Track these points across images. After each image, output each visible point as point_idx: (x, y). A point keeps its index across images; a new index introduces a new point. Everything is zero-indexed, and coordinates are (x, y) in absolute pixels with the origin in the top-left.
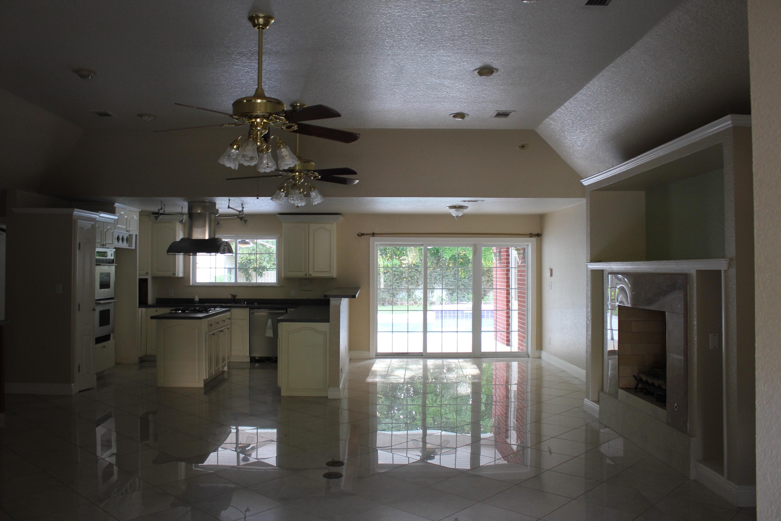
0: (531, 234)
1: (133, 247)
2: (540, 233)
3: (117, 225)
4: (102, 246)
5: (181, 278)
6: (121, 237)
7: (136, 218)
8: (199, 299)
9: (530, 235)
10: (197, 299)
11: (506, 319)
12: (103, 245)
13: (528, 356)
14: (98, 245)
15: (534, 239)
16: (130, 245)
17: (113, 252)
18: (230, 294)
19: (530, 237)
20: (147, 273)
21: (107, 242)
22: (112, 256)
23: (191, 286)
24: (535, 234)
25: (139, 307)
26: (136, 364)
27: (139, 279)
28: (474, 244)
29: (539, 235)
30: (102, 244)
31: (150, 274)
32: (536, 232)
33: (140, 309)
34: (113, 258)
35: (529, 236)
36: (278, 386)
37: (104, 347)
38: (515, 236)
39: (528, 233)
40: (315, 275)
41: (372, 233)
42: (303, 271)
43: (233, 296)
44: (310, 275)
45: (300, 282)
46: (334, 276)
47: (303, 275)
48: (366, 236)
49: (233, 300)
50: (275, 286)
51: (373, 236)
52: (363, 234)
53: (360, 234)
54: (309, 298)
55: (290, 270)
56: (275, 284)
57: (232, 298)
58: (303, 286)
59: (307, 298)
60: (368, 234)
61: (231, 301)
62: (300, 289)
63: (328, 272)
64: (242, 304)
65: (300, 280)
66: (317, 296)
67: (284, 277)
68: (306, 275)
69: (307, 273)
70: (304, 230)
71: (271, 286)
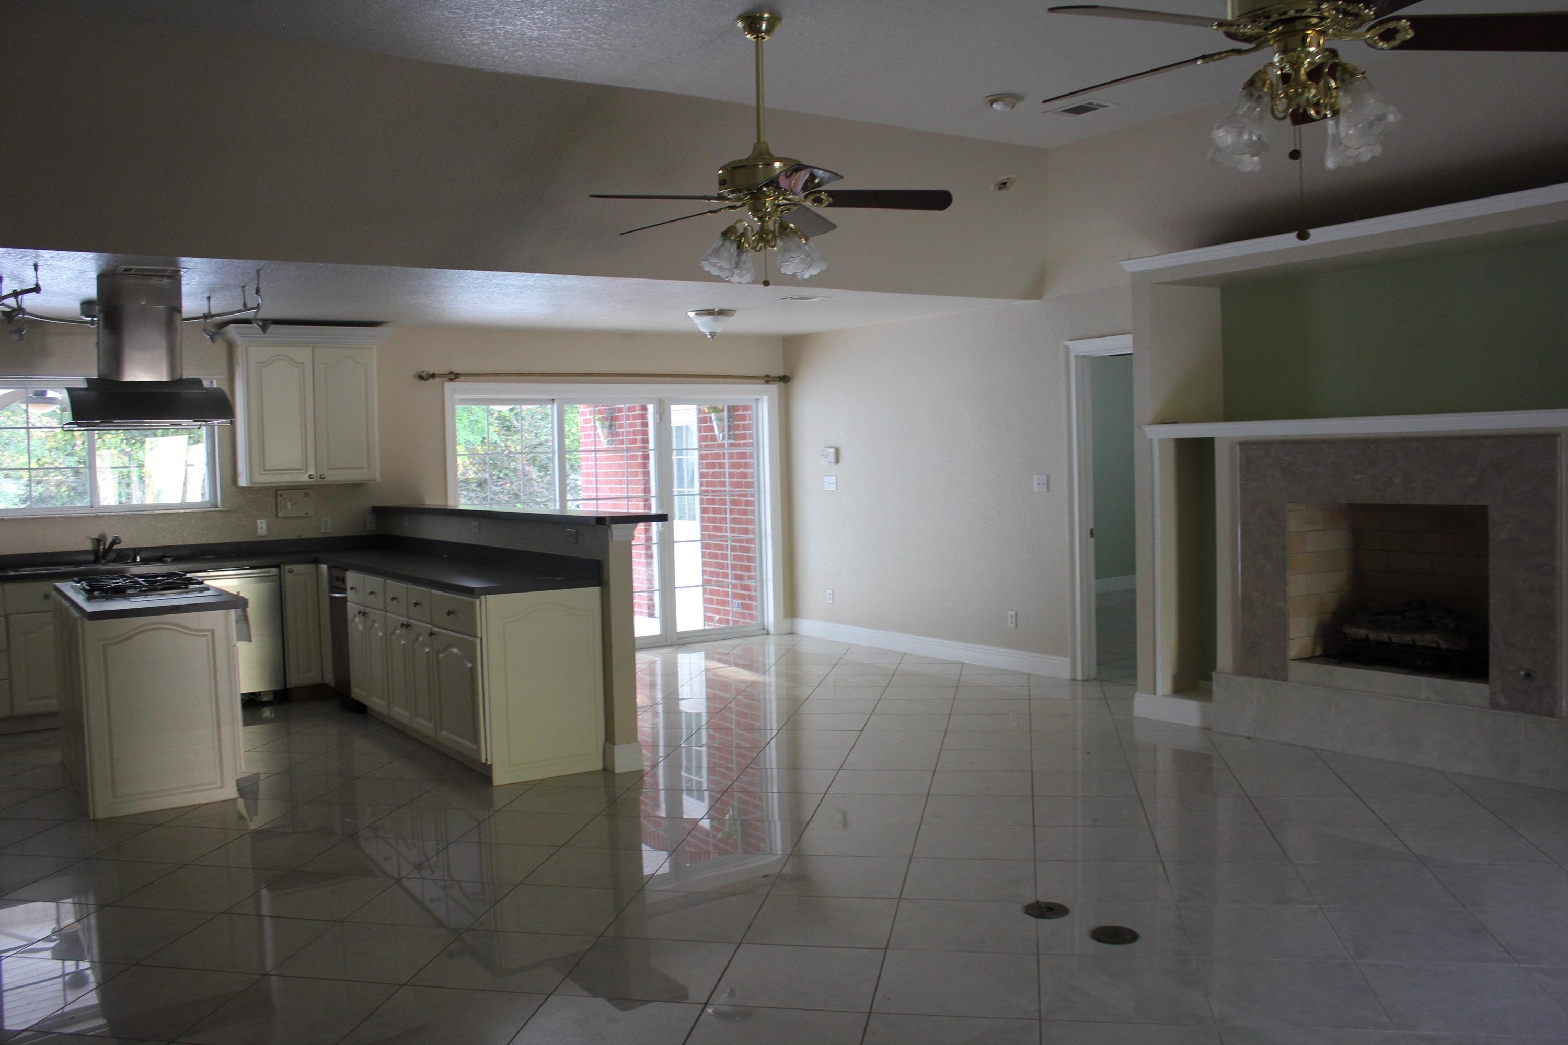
0: (767, 376)
2: (788, 374)
9: (767, 379)
11: (645, 561)
13: (764, 632)
15: (774, 388)
19: (767, 382)
24: (779, 377)
28: (659, 399)
29: (784, 379)
32: (780, 372)
35: (763, 381)
36: (484, 761)
38: (736, 380)
39: (762, 374)
40: (333, 476)
41: (451, 373)
42: (299, 467)
43: (102, 543)
44: (320, 477)
45: (279, 498)
46: (378, 477)
47: (304, 478)
48: (437, 380)
49: (101, 554)
50: (212, 509)
51: (451, 380)
52: (433, 376)
53: (424, 375)
54: (304, 536)
55: (268, 466)
56: (210, 506)
57: (96, 549)
58: (290, 507)
59: (299, 536)
60: (442, 375)
61: (92, 557)
62: (280, 515)
63: (362, 468)
64: (129, 561)
65: (279, 492)
66: (323, 531)
67: (249, 486)
68: (310, 477)
69: (312, 472)
70: (301, 365)
71: (203, 510)
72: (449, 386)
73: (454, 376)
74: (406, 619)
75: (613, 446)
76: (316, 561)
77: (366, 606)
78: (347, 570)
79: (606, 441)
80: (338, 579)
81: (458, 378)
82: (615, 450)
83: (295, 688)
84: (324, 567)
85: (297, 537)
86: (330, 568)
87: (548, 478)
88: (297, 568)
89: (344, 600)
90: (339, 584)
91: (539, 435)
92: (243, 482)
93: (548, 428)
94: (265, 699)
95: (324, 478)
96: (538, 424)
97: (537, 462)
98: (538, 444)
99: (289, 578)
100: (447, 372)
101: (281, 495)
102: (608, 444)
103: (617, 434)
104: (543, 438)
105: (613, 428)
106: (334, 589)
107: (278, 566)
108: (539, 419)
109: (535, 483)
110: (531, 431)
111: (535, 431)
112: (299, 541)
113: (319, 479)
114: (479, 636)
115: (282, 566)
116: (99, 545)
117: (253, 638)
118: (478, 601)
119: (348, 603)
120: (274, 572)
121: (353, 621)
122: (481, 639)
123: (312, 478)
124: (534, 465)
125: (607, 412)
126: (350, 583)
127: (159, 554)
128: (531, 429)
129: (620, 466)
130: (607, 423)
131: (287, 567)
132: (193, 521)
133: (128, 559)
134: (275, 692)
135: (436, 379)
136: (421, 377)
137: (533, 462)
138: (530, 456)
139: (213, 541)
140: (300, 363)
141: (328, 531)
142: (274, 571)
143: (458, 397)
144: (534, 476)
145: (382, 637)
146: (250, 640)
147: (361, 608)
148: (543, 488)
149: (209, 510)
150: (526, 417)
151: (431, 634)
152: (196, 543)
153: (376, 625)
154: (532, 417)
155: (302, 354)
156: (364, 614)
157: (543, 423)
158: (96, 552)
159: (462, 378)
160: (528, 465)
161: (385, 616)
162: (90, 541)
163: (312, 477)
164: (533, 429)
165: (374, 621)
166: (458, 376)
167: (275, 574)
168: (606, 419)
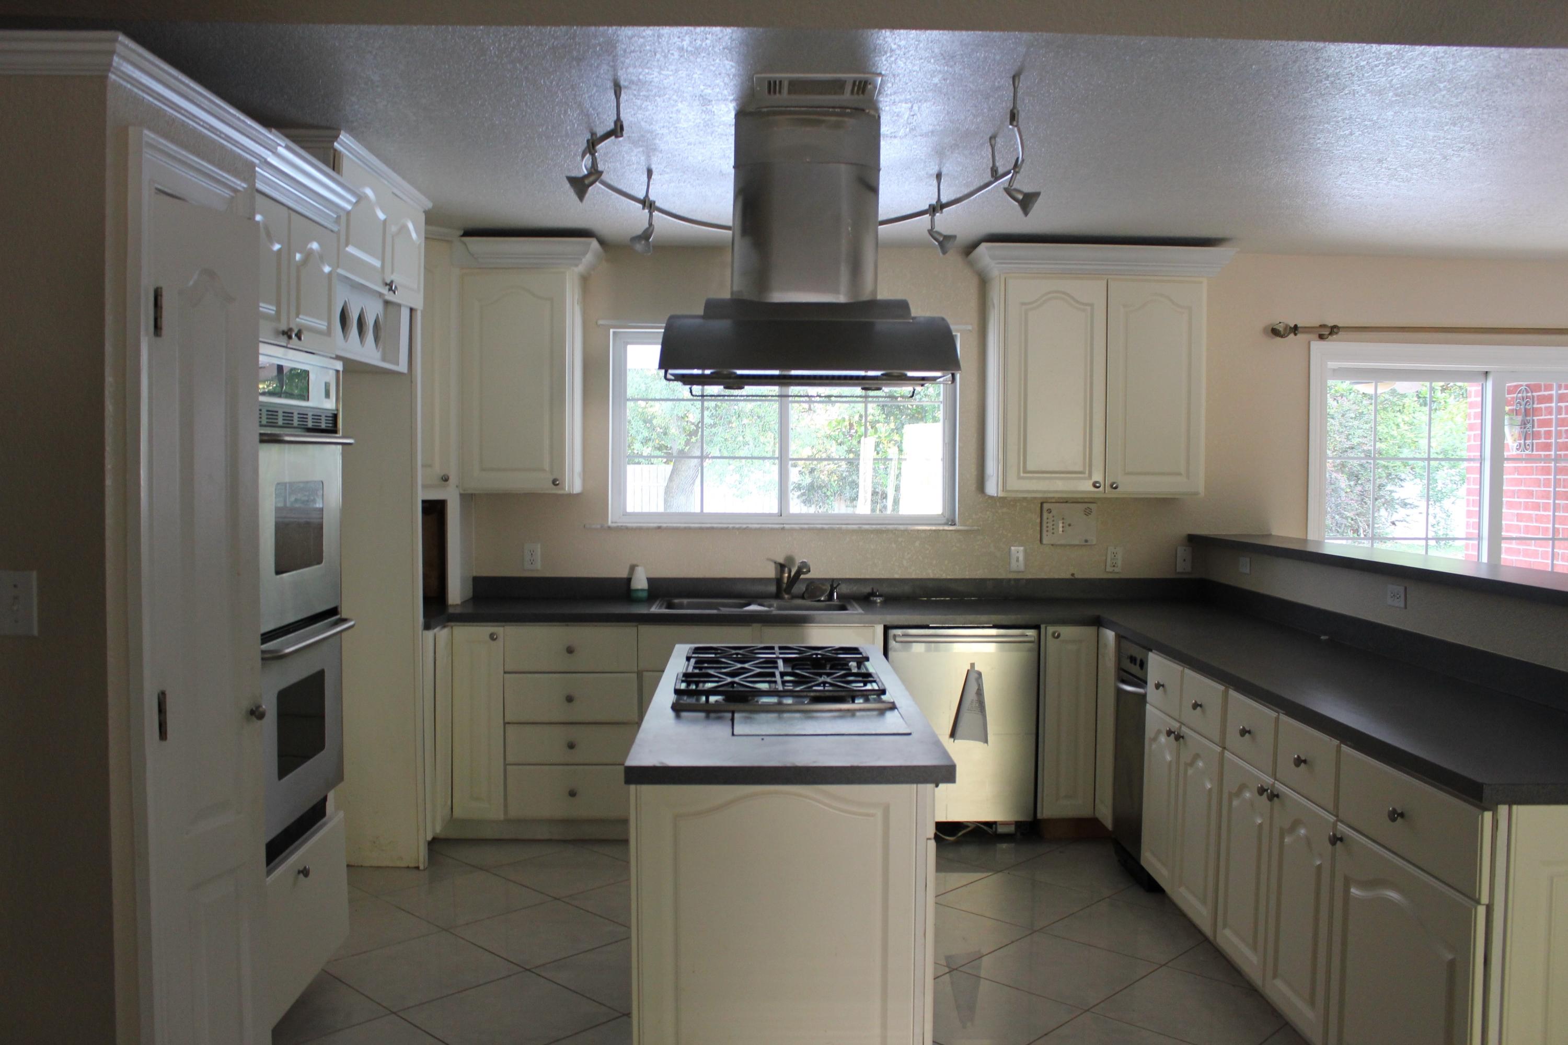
1: (403, 367)
3: (347, 245)
4: (283, 341)
5: (578, 495)
6: (354, 316)
7: (414, 235)
8: (650, 580)
10: (640, 583)
12: (287, 334)
14: (266, 330)
16: (390, 354)
17: (331, 377)
18: (769, 560)
20: (445, 479)
21: (304, 320)
22: (327, 395)
23: (609, 528)
25: (427, 627)
26: (417, 868)
27: (424, 502)
30: (284, 327)
31: (453, 480)
33: (430, 634)
34: (330, 405)
37: (305, 872)
40: (1132, 486)
41: (1323, 326)
42: (1081, 469)
43: (786, 570)
44: (1111, 486)
45: (1045, 515)
46: (1201, 489)
47: (1086, 486)
48: (1301, 337)
49: (784, 586)
50: (946, 528)
51: (1321, 337)
52: (1295, 329)
53: (1281, 328)
54: (1078, 576)
55: (1030, 467)
56: (943, 522)
57: (779, 577)
58: (1061, 529)
59: (1073, 575)
60: (1308, 330)
61: (773, 589)
62: (1045, 541)
63: (1180, 474)
64: (822, 599)
65: (1046, 506)
66: (1109, 569)
67: (1001, 494)
68: (1095, 485)
69: (1098, 477)
70: (1089, 308)
71: (934, 528)
72: (1318, 347)
73: (1328, 332)
74: (1270, 780)
75: (1527, 452)
76: (1098, 622)
77: (1182, 723)
78: (1151, 650)
79: (1515, 445)
80: (1133, 659)
81: (1337, 333)
82: (1529, 459)
83: (1049, 821)
84: (1110, 635)
85: (1068, 576)
86: (1119, 638)
87: (1359, 488)
88: (1067, 632)
89: (1143, 698)
90: (1135, 669)
91: (1350, 437)
92: (992, 488)
93: (1362, 429)
94: (1001, 830)
95: (1116, 488)
96: (1351, 424)
97: (1347, 469)
98: (1349, 448)
99: (1051, 646)
100: (1318, 325)
101: (1049, 511)
102: (1518, 449)
103: (1536, 435)
104: (1355, 441)
105: (1529, 426)
106: (1124, 676)
107: (1037, 627)
108: (1351, 418)
109: (1343, 494)
110: (1342, 432)
111: (1346, 432)
112: (1072, 582)
113: (1108, 489)
114: (1485, 899)
115: (1043, 626)
116: (782, 572)
117: (990, 738)
118: (1488, 815)
119: (1148, 707)
120: (1031, 636)
121: (1155, 739)
122: (1489, 909)
123: (1098, 487)
124: (1343, 472)
125: (1519, 403)
126: (1153, 676)
127: (867, 590)
128: (1341, 430)
129: (1537, 483)
130: (1519, 418)
131: (1051, 629)
132: (917, 544)
133: (821, 596)
134: (1018, 824)
135: (1299, 336)
136: (1275, 332)
137: (1341, 468)
138: (1338, 461)
139: (944, 576)
140: (1086, 304)
141: (1116, 570)
142: (1031, 633)
143: (1332, 365)
144: (1343, 485)
145: (1210, 790)
146: (986, 741)
147: (1175, 725)
148: (1352, 500)
149: (941, 528)
150: (1336, 415)
151: (1335, 840)
152: (920, 577)
153: (1200, 764)
154: (1343, 416)
155: (1092, 291)
156: (1179, 737)
157: (1356, 423)
158: (779, 581)
159: (1341, 335)
160: (1336, 472)
161: (1222, 754)
162: (773, 565)
163: (1098, 485)
164: (1344, 429)
165: (1197, 756)
166: (1335, 330)
167: (1032, 639)
168: (1517, 412)
